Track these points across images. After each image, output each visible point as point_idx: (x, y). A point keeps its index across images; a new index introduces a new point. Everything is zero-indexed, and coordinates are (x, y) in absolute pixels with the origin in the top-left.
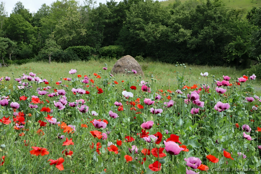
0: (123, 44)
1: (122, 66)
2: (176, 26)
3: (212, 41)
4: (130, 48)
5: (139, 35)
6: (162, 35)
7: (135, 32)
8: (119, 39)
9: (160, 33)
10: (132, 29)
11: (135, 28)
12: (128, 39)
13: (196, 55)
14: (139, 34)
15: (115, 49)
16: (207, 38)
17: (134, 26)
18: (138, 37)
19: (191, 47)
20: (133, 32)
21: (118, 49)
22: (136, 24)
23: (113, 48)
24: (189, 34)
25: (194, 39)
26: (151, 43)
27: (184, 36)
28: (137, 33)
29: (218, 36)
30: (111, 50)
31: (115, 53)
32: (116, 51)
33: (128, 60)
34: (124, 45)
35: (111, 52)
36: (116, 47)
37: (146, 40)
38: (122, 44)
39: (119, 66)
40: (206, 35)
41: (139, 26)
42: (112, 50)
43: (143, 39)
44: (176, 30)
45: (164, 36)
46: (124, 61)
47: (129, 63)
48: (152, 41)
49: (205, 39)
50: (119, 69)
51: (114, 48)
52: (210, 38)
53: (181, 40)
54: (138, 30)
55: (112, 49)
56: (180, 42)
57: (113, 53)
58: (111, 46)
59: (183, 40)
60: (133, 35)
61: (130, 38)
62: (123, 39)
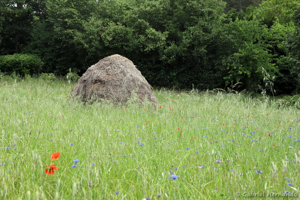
0: (40, 53)
1: (108, 81)
2: (140, 24)
3: (203, 50)
4: (53, 59)
5: (72, 38)
6: (115, 39)
7: (65, 31)
8: (32, 44)
9: (111, 35)
10: (59, 27)
11: (65, 25)
12: (49, 44)
13: (175, 74)
14: (72, 36)
15: (27, 60)
16: (195, 45)
17: (61, 22)
18: (71, 41)
19: (166, 60)
20: (61, 31)
21: (31, 60)
22: (65, 18)
23: (23, 57)
24: (164, 38)
25: (172, 46)
26: (94, 52)
27: (155, 40)
28: (68, 34)
29: (211, 42)
30: (19, 60)
31: (27, 67)
32: (29, 65)
33: (121, 66)
34: (42, 55)
35: (20, 65)
36: (28, 57)
37: (86, 46)
38: (37, 53)
39: (100, 81)
40: (194, 40)
41: (72, 21)
42: (22, 61)
43: (80, 44)
44: (141, 30)
45: (119, 39)
46: (109, 67)
47: (125, 75)
48: (97, 49)
49: (192, 47)
50: (101, 89)
51: (25, 58)
52: (200, 45)
53: (151, 46)
54: (70, 27)
55: (21, 59)
56: (148, 50)
57: (23, 66)
58: (18, 55)
59: (154, 48)
60: (60, 37)
61: (52, 43)
62: (39, 45)
